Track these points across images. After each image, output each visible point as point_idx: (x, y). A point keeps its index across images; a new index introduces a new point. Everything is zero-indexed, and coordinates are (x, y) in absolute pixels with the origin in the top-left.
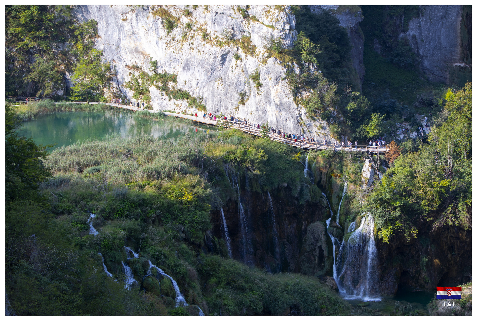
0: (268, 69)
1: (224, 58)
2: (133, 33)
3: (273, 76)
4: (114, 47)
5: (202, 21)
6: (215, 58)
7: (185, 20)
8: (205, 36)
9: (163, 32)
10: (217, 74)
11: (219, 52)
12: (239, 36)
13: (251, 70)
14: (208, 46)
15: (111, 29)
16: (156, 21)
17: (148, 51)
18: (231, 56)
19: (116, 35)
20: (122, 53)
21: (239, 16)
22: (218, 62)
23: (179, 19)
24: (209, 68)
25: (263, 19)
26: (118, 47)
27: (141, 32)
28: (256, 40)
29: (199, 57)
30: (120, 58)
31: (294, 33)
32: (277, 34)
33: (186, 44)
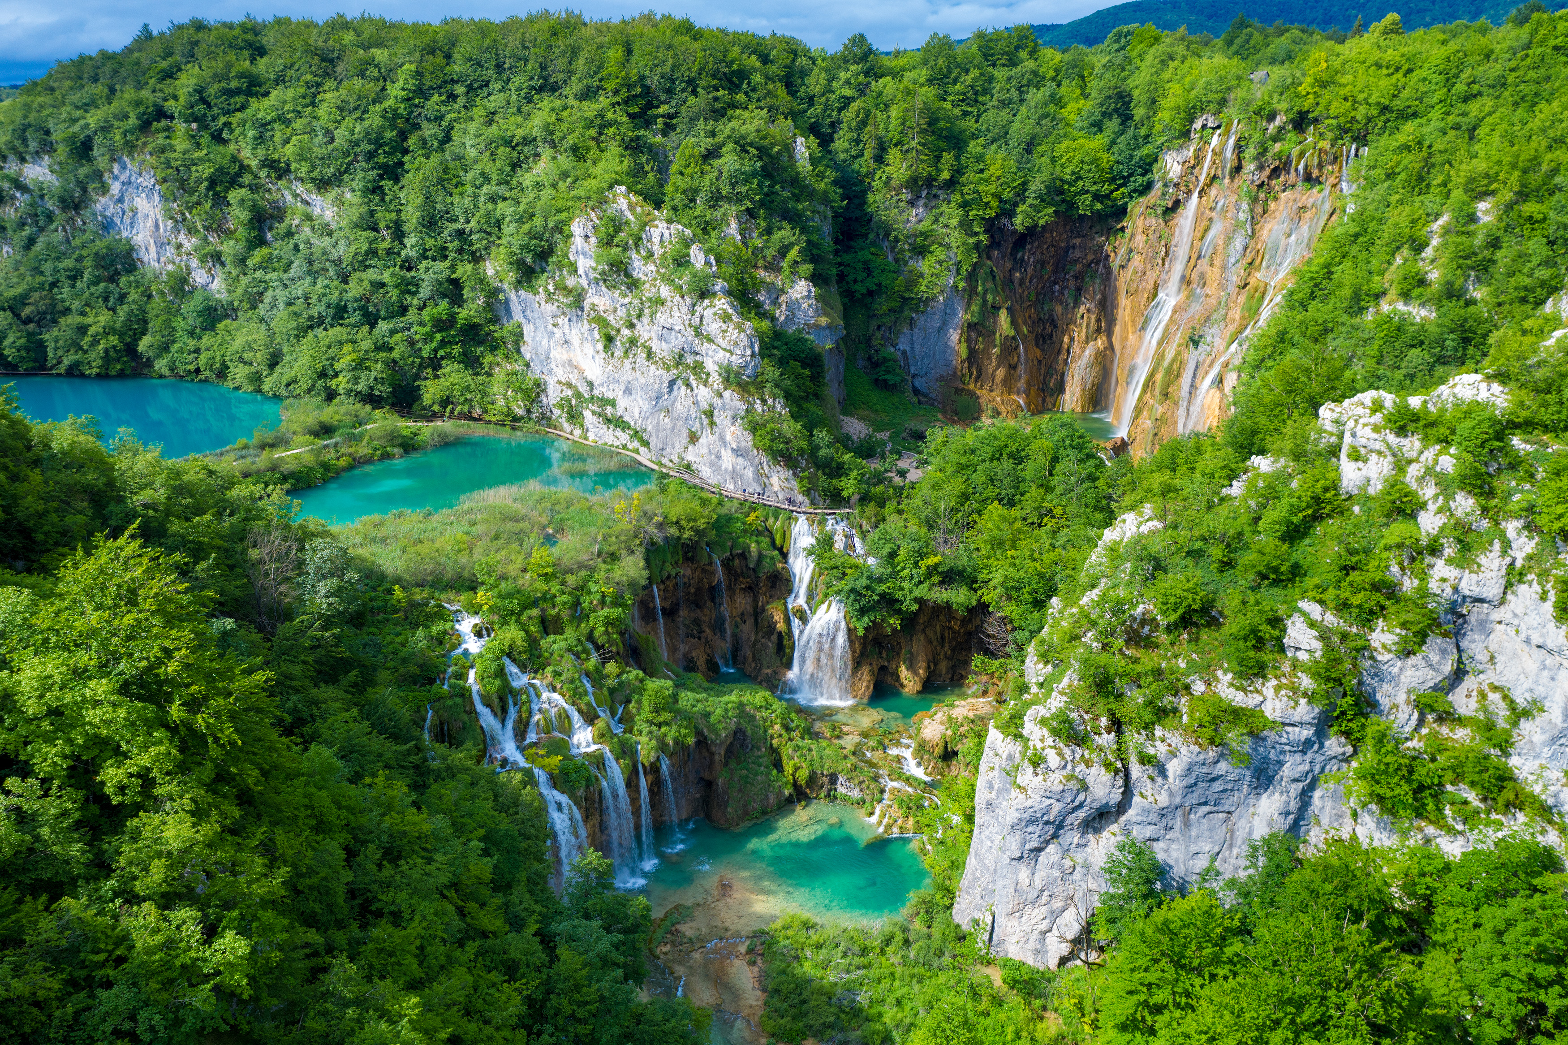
0: (724, 405)
1: (672, 383)
2: (566, 342)
3: (730, 413)
4: (543, 357)
5: (646, 336)
6: (661, 383)
7: (626, 332)
8: (650, 355)
9: (600, 346)
10: (663, 403)
11: (667, 377)
12: (690, 360)
13: (704, 406)
14: (653, 368)
15: (539, 334)
16: (591, 330)
17: (583, 366)
18: (679, 382)
19: (545, 342)
20: (553, 366)
21: (691, 332)
22: (665, 390)
23: (618, 331)
24: (654, 395)
25: (719, 341)
26: (548, 358)
27: (575, 340)
28: (710, 366)
29: (642, 381)
30: (550, 371)
31: (758, 359)
32: (736, 360)
33: (627, 362)
